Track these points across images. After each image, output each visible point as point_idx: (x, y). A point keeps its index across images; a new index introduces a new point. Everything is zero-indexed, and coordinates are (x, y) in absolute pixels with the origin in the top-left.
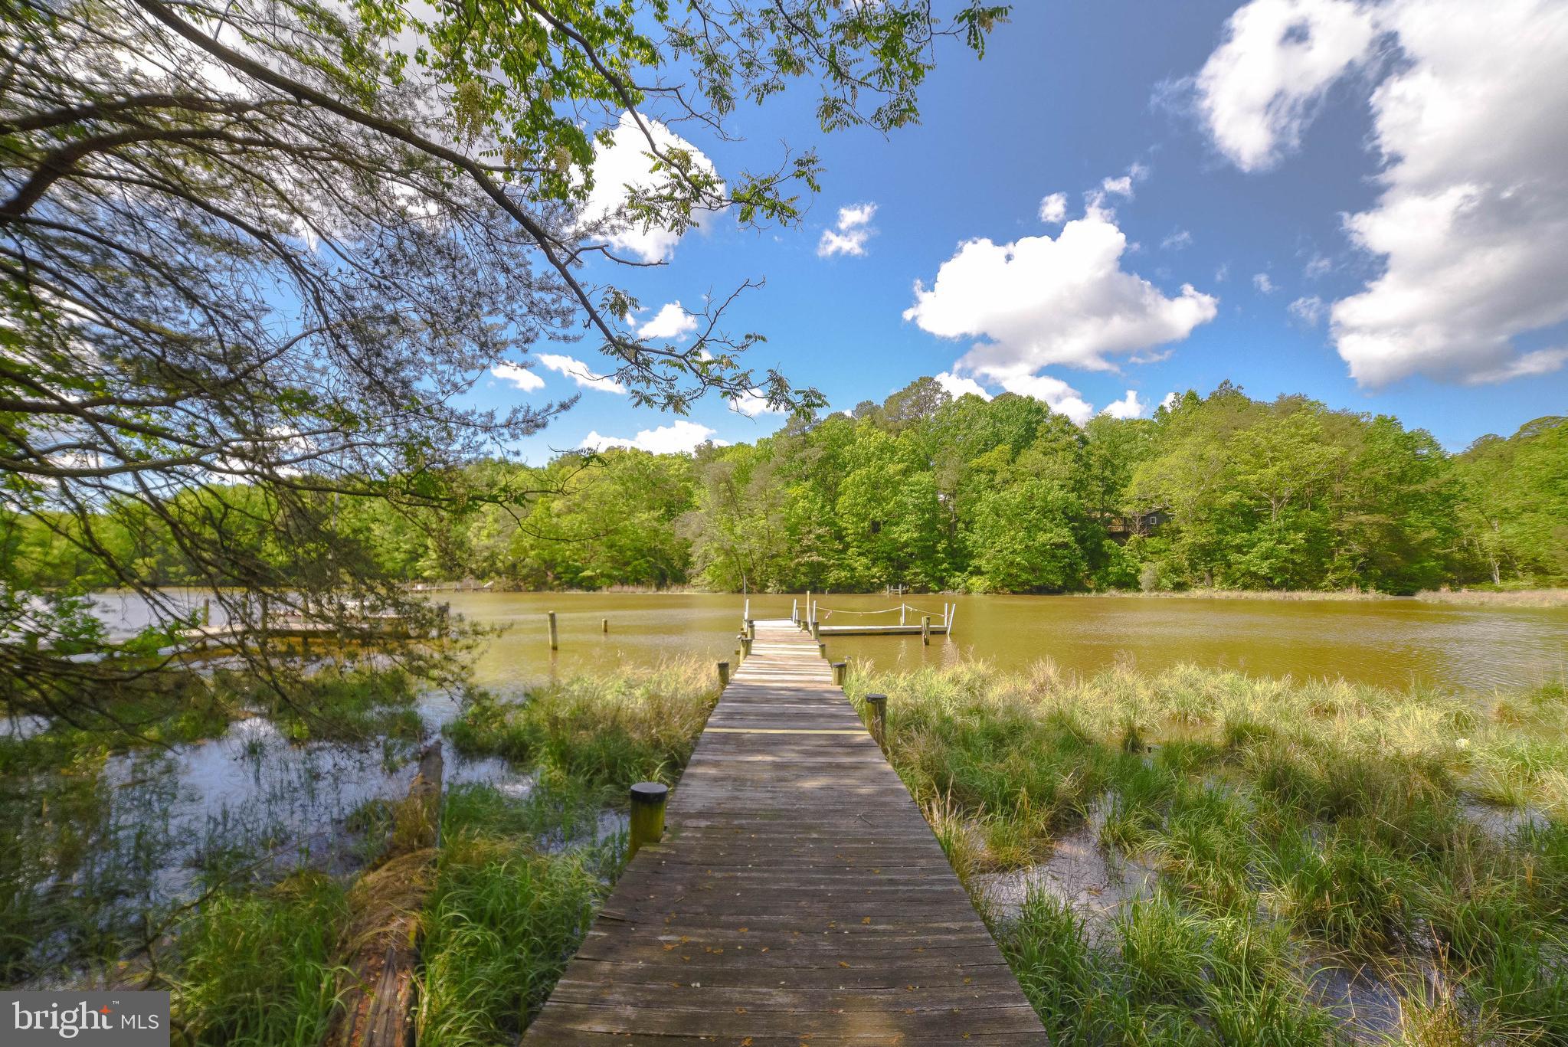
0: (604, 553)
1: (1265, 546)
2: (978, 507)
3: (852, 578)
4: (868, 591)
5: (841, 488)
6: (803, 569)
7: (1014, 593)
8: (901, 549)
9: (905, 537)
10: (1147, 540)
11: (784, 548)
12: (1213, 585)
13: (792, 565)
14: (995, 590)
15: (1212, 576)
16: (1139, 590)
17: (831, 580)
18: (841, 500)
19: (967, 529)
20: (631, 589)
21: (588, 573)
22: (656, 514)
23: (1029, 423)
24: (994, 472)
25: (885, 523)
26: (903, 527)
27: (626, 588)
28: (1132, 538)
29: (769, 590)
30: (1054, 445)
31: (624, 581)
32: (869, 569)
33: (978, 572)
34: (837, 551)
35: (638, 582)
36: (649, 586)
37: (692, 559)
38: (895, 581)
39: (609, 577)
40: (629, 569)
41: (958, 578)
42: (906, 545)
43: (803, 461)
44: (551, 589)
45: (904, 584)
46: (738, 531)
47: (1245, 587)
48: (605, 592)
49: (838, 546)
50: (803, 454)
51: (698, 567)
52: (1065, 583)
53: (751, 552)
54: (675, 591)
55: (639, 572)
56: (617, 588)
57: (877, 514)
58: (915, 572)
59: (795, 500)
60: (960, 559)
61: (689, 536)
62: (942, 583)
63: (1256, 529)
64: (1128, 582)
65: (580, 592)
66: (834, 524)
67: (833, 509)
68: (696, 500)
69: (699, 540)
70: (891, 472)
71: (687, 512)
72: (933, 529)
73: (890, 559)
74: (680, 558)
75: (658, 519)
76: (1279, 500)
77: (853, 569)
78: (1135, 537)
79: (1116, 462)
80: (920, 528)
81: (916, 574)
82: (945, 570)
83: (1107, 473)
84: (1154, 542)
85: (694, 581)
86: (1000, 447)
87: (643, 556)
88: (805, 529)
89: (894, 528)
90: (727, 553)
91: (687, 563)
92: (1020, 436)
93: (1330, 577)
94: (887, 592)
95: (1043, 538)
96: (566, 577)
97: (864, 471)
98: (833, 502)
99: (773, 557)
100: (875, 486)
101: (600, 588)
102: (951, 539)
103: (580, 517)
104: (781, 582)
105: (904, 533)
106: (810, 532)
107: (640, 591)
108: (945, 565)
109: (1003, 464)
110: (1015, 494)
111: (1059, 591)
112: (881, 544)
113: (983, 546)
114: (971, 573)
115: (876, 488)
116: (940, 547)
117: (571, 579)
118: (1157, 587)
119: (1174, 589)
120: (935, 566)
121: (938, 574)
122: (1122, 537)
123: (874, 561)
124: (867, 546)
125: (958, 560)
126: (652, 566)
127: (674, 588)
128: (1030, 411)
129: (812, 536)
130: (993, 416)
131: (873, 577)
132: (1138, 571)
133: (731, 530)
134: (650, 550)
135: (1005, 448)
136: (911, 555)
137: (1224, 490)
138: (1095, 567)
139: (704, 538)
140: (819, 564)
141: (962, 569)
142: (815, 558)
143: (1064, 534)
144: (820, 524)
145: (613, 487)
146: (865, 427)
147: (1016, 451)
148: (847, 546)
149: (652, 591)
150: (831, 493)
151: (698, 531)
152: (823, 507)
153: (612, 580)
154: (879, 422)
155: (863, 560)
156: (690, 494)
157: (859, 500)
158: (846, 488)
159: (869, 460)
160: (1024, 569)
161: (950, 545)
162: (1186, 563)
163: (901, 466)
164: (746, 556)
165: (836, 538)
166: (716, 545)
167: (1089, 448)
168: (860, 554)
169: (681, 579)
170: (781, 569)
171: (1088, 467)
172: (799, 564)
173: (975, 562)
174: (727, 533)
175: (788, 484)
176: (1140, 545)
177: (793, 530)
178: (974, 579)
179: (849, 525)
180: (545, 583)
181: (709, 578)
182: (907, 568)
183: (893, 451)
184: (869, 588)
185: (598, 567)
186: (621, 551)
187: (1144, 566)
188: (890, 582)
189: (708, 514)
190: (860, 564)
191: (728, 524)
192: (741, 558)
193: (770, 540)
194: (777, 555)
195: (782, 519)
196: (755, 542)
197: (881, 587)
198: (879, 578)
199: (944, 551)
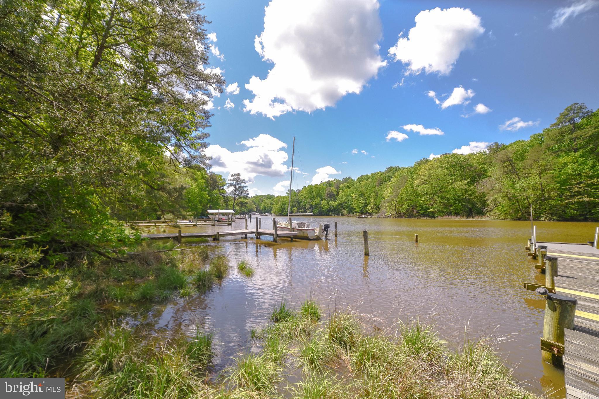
0: (439, 201)
11: (555, 194)
20: (453, 217)
21: (431, 210)
22: (466, 182)
27: (450, 217)
31: (449, 214)
35: (457, 214)
36: (462, 216)
37: (488, 202)
39: (442, 212)
40: (452, 208)
44: (415, 217)
46: (518, 185)
48: (440, 219)
51: (491, 206)
53: (527, 198)
54: (477, 219)
55: (457, 210)
56: (446, 217)
61: (485, 190)
65: (428, 219)
68: (489, 173)
69: (491, 193)
71: (483, 180)
74: (481, 202)
75: (467, 184)
85: (488, 214)
87: (460, 202)
90: (510, 199)
91: (484, 205)
96: (422, 212)
99: (545, 200)
101: (437, 217)
103: (427, 186)
104: (552, 214)
107: (457, 218)
117: (424, 213)
126: (464, 207)
127: (476, 217)
133: (512, 186)
134: (463, 199)
139: (494, 191)
145: (442, 171)
149: (464, 219)
151: (491, 188)
153: (443, 213)
156: (486, 171)
164: (524, 200)
166: (502, 194)
169: (481, 213)
170: (551, 207)
174: (510, 189)
180: (412, 215)
181: (498, 212)
185: (436, 207)
186: (448, 199)
189: (497, 179)
191: (510, 183)
192: (520, 201)
193: (543, 190)
194: (549, 198)
195: (553, 177)
196: (529, 192)
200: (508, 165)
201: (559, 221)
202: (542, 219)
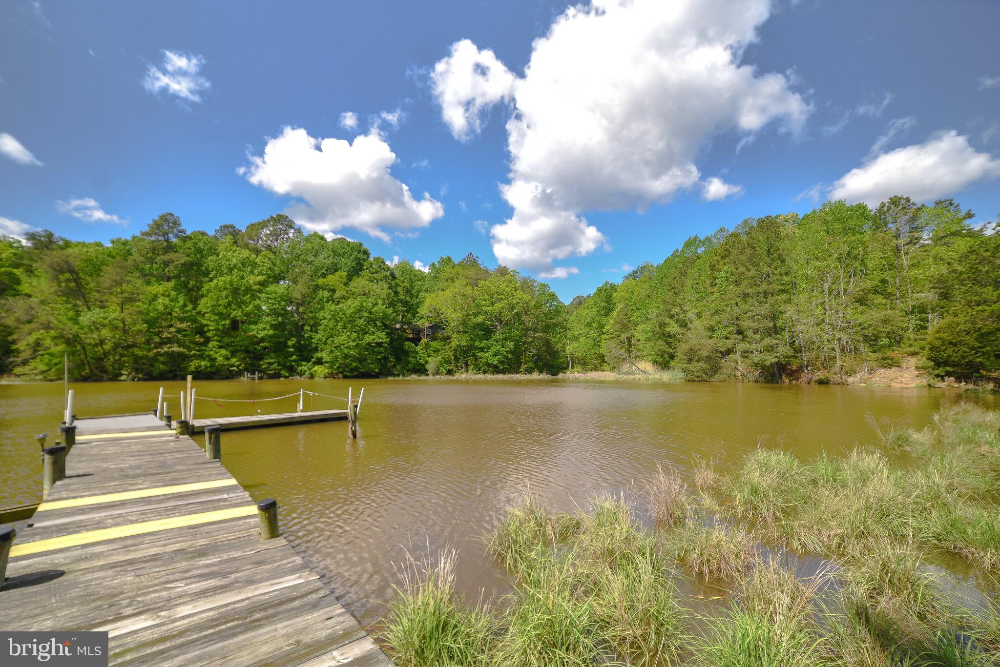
1: (494, 349)
2: (321, 315)
3: (212, 366)
4: (227, 378)
5: (204, 290)
6: (161, 359)
7: (345, 377)
8: (258, 343)
9: (262, 334)
10: (430, 343)
11: (141, 339)
12: (467, 371)
13: (151, 354)
14: (331, 376)
15: (467, 365)
16: (427, 375)
17: (192, 368)
18: (203, 301)
19: (311, 331)
23: (359, 259)
24: (334, 291)
25: (243, 323)
26: (261, 326)
28: (422, 341)
29: (124, 377)
30: (375, 276)
32: (228, 359)
33: (319, 362)
34: (197, 344)
38: (252, 369)
41: (304, 367)
42: (262, 340)
43: (167, 264)
45: (260, 372)
46: (85, 319)
47: (485, 372)
49: (198, 338)
50: (166, 257)
51: (26, 355)
52: (380, 370)
53: (102, 342)
57: (237, 314)
58: (270, 361)
59: (155, 297)
60: (306, 352)
62: (292, 370)
63: (490, 339)
64: (420, 370)
66: (194, 321)
67: (194, 308)
69: (27, 328)
70: (251, 282)
72: (284, 330)
73: (247, 351)
76: (501, 323)
77: (215, 359)
78: (424, 340)
79: (413, 292)
80: (273, 327)
81: (270, 364)
82: (294, 361)
83: (408, 299)
84: (434, 344)
85: (18, 371)
86: (339, 273)
88: (164, 324)
89: (253, 327)
90: (68, 342)
91: (8, 352)
92: (353, 267)
93: (524, 367)
94: (245, 378)
95: (368, 338)
97: (227, 278)
98: (195, 301)
99: (128, 347)
100: (235, 291)
102: (300, 337)
104: (137, 370)
105: (261, 330)
106: (171, 326)
108: (294, 357)
109: (342, 285)
110: (350, 306)
111: (376, 376)
112: (240, 338)
113: (325, 343)
114: (315, 363)
115: (237, 293)
116: (290, 343)
118: (437, 373)
119: (446, 374)
120: (286, 357)
121: (288, 364)
122: (416, 340)
123: (233, 354)
124: (226, 340)
125: (305, 354)
128: (359, 252)
129: (172, 329)
130: (333, 251)
131: (233, 366)
132: (427, 362)
133: (75, 321)
135: (342, 274)
136: (265, 348)
137: (475, 315)
138: (398, 360)
139: (35, 326)
140: (179, 354)
141: (308, 361)
142: (176, 349)
143: (381, 337)
144: (182, 320)
146: (227, 244)
147: (350, 278)
148: (208, 340)
150: (194, 296)
152: (185, 305)
154: (240, 242)
155: (223, 352)
157: (221, 302)
158: (209, 291)
159: (231, 270)
160: (355, 359)
161: (298, 342)
162: (453, 358)
163: (260, 278)
164: (96, 345)
165: (197, 333)
166: (53, 334)
167: (397, 281)
168: (220, 347)
170: (136, 359)
171: (396, 293)
172: (158, 354)
173: (319, 355)
174: (70, 324)
175: (149, 283)
176: (427, 346)
177: (152, 323)
178: (316, 368)
179: (210, 323)
181: (41, 368)
182: (261, 359)
183: (254, 265)
184: (227, 375)
187: (430, 359)
188: (246, 369)
189: (42, 302)
190: (220, 356)
191: (71, 313)
192: (88, 348)
193: (125, 331)
194: (134, 345)
195: (141, 313)
196: (106, 333)
197: (239, 374)
198: (238, 367)
199: (293, 346)
200: (68, 280)
201: (145, 380)
202: (122, 378)
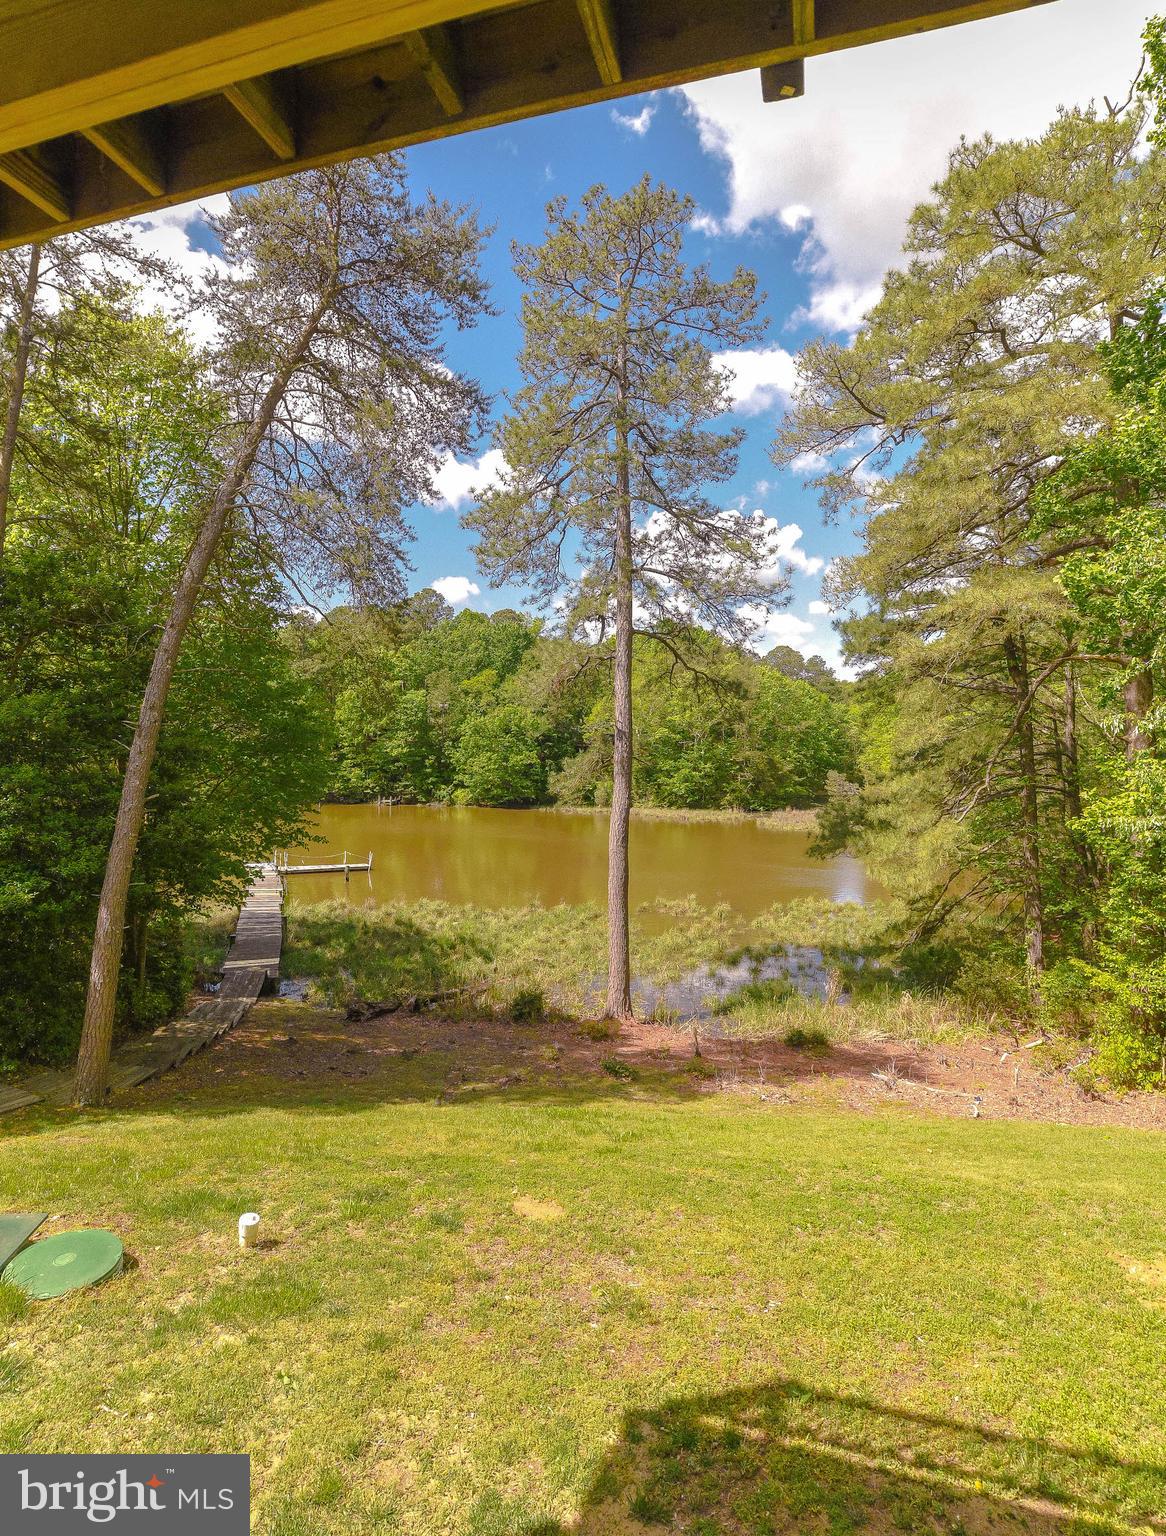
1: (684, 771)
2: (463, 727)
3: (345, 788)
4: (362, 801)
8: (393, 762)
9: (395, 753)
12: (647, 802)
14: (477, 802)
15: (648, 794)
17: (326, 791)
18: (337, 713)
19: (452, 747)
23: (516, 649)
24: (480, 695)
26: (395, 742)
32: (363, 779)
33: (461, 785)
38: (386, 792)
41: (443, 791)
42: (396, 760)
45: (394, 795)
47: (670, 805)
57: (370, 729)
58: (405, 784)
60: (445, 773)
62: (429, 795)
67: (331, 721)
73: (383, 771)
77: (349, 780)
80: (409, 744)
81: (406, 787)
82: (432, 783)
86: (486, 672)
89: (386, 743)
92: (507, 661)
94: (379, 803)
102: (439, 754)
105: (396, 748)
108: (432, 779)
109: (489, 688)
110: (496, 718)
111: (529, 805)
112: (375, 756)
113: (466, 762)
114: (456, 787)
115: (372, 704)
116: (427, 762)
120: (423, 779)
121: (425, 787)
123: (368, 773)
124: (361, 757)
125: (445, 774)
128: (517, 638)
131: (367, 788)
135: (493, 671)
136: (400, 768)
137: (659, 726)
141: (447, 782)
143: (530, 757)
147: (502, 678)
148: (342, 757)
155: (357, 771)
157: (354, 715)
158: (343, 702)
160: (496, 785)
161: (438, 759)
168: (354, 766)
173: (459, 777)
178: (458, 792)
182: (398, 780)
184: (362, 798)
187: (599, 784)
188: (380, 792)
190: (354, 776)
197: (374, 797)
198: (372, 789)
199: (432, 766)
